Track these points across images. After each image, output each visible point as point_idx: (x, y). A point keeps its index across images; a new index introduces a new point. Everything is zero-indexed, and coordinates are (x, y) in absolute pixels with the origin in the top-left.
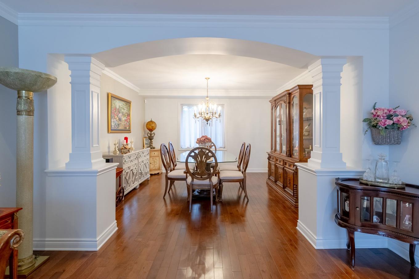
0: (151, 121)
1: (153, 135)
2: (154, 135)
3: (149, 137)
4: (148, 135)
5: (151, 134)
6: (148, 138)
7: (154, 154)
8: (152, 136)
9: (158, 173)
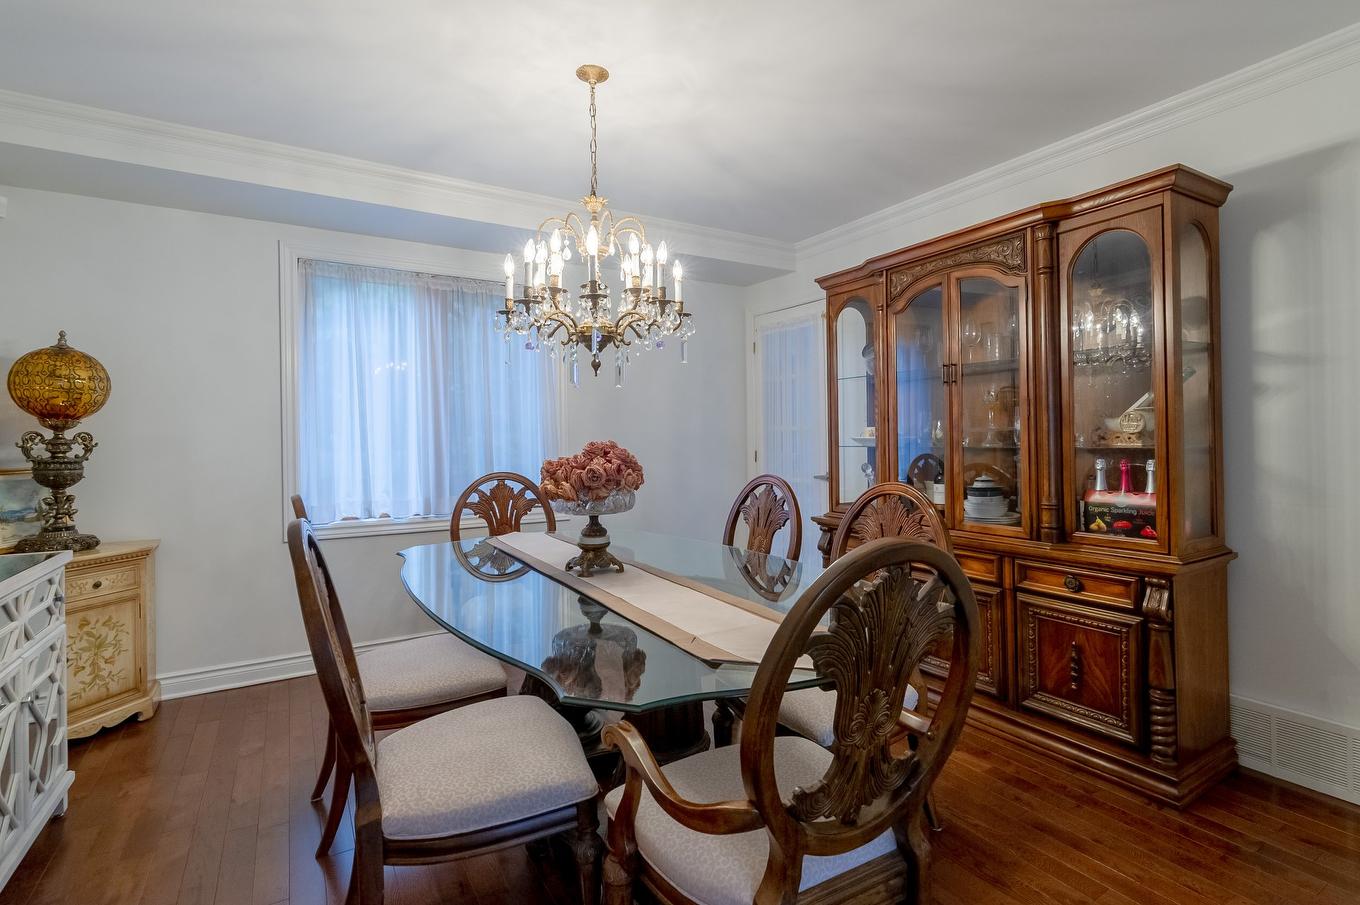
0: (61, 351)
1: (77, 450)
2: (88, 450)
3: (39, 463)
4: (26, 452)
5: (55, 445)
6: (30, 476)
7: (97, 586)
8: (70, 455)
9: (132, 723)
